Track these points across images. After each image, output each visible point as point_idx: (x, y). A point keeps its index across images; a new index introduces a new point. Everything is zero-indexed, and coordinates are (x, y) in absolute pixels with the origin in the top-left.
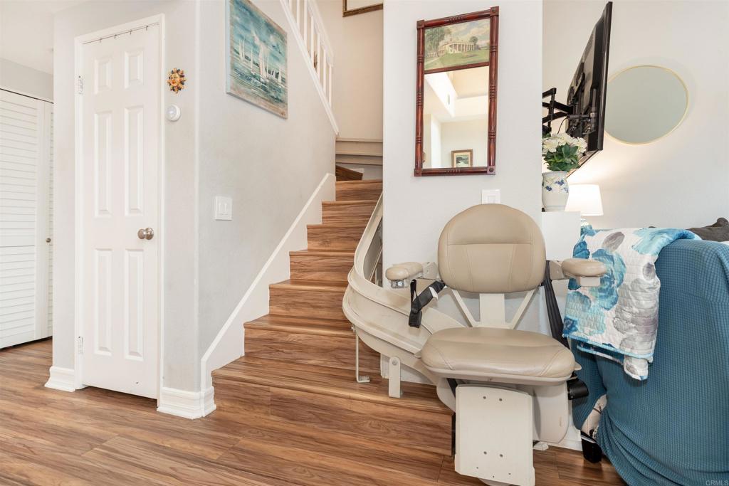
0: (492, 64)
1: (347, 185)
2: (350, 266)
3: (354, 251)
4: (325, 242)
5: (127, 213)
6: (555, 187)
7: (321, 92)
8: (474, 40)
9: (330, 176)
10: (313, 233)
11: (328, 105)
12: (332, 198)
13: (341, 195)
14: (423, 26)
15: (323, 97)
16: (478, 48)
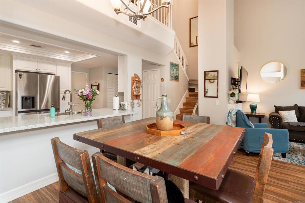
0: (217, 79)
1: (191, 93)
2: (193, 112)
3: (193, 109)
4: (186, 106)
5: (153, 101)
6: (231, 100)
7: (185, 72)
8: (214, 75)
9: (187, 91)
10: (184, 104)
11: (186, 75)
12: (188, 96)
13: (190, 95)
14: (205, 72)
15: (185, 74)
16: (215, 76)
